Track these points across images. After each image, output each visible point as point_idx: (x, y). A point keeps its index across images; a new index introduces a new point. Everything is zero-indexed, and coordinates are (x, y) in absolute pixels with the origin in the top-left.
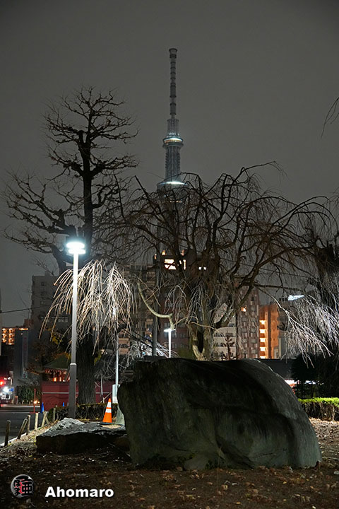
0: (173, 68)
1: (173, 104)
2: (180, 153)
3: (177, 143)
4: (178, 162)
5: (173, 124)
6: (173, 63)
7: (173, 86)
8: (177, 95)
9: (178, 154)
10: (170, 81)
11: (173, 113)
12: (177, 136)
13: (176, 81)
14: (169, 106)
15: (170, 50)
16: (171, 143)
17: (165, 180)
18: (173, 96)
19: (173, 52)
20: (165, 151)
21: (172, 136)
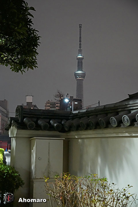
1: (80, 44)
3: (82, 58)
4: (82, 65)
5: (80, 51)
6: (80, 29)
7: (80, 38)
9: (82, 62)
10: (79, 36)
11: (80, 47)
13: (81, 36)
15: (79, 25)
16: (79, 58)
17: (77, 71)
18: (80, 41)
19: (80, 26)
20: (77, 61)
21: (80, 55)
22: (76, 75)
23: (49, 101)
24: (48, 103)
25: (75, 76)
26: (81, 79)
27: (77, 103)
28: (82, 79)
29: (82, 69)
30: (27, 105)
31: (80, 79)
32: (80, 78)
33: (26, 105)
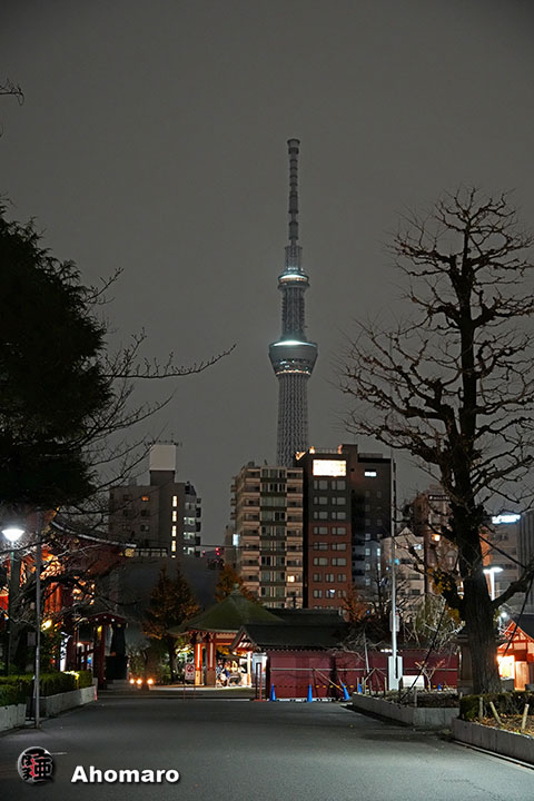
0: (294, 168)
1: (293, 224)
2: (304, 297)
3: (300, 282)
4: (301, 316)
5: (293, 255)
6: (294, 161)
7: (294, 196)
8: (299, 209)
9: (301, 299)
10: (289, 189)
11: (294, 237)
12: (299, 273)
13: (298, 189)
14: (288, 226)
15: (289, 142)
16: (290, 282)
17: (282, 339)
18: (293, 211)
19: (294, 145)
20: (282, 295)
21: (293, 272)
22: (276, 355)
23: (252, 464)
24: (253, 475)
25: (272, 362)
26: (298, 375)
27: (374, 474)
28: (302, 375)
29: (301, 331)
30: (152, 484)
31: (295, 375)
32: (292, 367)
33: (149, 484)
